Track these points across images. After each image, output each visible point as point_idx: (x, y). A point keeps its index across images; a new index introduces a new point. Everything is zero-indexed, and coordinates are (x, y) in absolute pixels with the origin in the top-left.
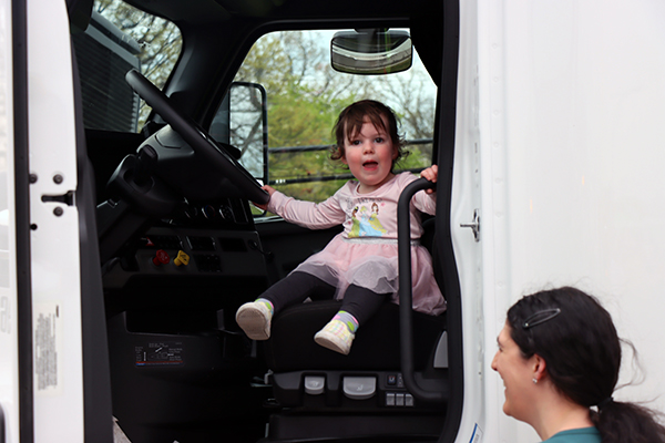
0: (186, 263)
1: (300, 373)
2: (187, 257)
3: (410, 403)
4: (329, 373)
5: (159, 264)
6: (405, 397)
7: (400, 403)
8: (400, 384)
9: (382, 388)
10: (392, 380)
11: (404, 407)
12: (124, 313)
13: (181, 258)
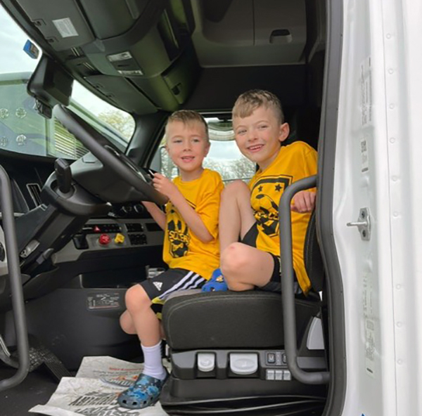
0: (122, 241)
1: (194, 352)
2: (123, 237)
3: (288, 378)
4: (218, 352)
5: (103, 243)
6: (283, 373)
7: (279, 378)
8: (279, 362)
9: (263, 365)
10: (271, 359)
11: (283, 381)
12: (80, 276)
13: (119, 238)
